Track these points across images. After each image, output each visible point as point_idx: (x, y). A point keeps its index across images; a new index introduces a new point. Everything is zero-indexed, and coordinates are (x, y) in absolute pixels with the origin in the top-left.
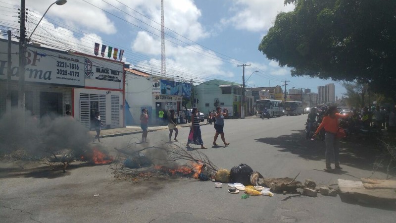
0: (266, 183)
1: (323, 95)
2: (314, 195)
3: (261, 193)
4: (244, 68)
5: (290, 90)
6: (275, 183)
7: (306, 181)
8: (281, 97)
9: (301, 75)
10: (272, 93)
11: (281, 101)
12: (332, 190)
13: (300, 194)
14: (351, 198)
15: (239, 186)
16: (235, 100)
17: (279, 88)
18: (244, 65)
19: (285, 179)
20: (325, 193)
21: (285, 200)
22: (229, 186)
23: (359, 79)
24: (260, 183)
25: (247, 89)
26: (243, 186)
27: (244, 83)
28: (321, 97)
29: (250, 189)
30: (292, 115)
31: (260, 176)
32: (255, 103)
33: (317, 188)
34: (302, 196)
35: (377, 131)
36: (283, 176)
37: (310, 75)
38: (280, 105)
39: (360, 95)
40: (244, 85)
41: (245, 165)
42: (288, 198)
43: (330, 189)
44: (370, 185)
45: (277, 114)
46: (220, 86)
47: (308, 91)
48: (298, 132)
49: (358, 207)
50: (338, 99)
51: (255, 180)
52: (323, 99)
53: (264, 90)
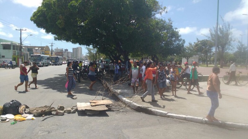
0: (31, 111)
1: (75, 53)
2: (63, 114)
3: (26, 119)
4: (21, 31)
5: (55, 49)
6: (38, 110)
7: (58, 106)
8: (49, 54)
9: (60, 40)
10: (42, 51)
11: (49, 56)
12: (74, 110)
13: (54, 115)
14: (83, 113)
15: (10, 116)
16: (14, 54)
17: (47, 47)
18: (21, 30)
19: (44, 107)
20: (69, 112)
21: (43, 120)
22: (1, 117)
23: (93, 45)
24: (26, 112)
25: (24, 47)
26: (13, 115)
27: (21, 42)
28: (74, 55)
29: (18, 117)
30: (56, 65)
31: (27, 107)
32: (30, 57)
33: (65, 109)
34: (55, 116)
35: (101, 74)
36: (43, 105)
37: (66, 41)
38: (48, 59)
39: (95, 54)
40: (21, 44)
41: (15, 100)
42: (45, 119)
43: (72, 109)
44: (94, 104)
45: (46, 65)
46: (1, 43)
47: (66, 50)
48: (59, 76)
49: (87, 117)
50: (84, 56)
51: (23, 110)
52: (75, 56)
53: (37, 48)
